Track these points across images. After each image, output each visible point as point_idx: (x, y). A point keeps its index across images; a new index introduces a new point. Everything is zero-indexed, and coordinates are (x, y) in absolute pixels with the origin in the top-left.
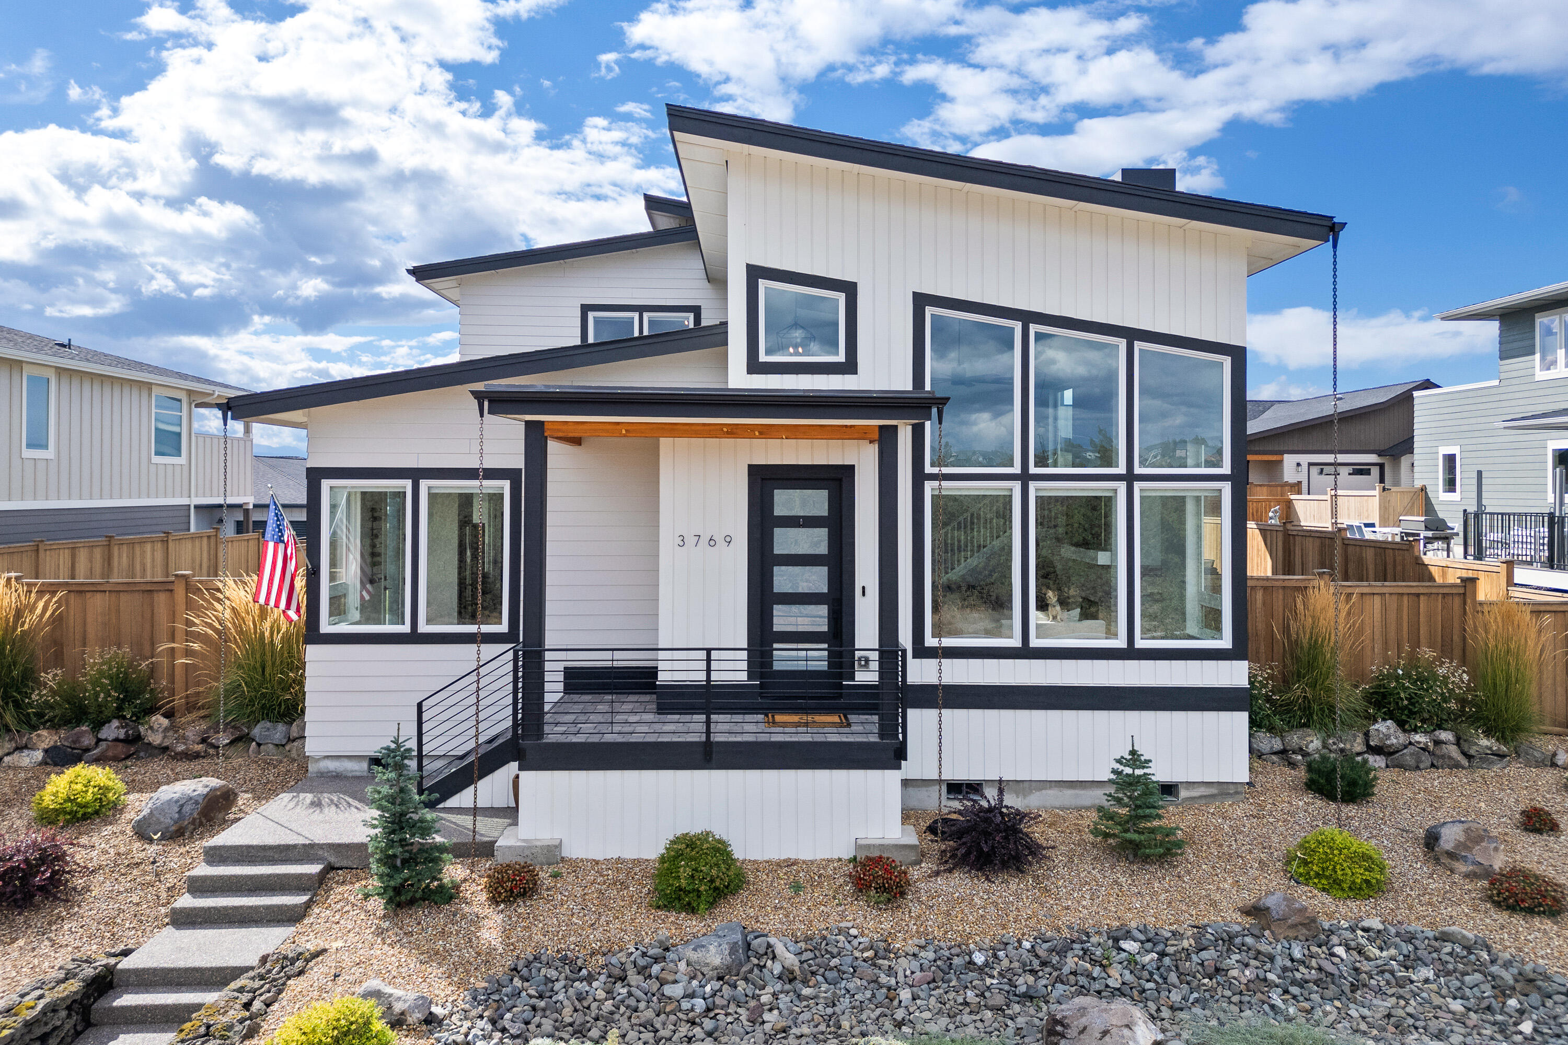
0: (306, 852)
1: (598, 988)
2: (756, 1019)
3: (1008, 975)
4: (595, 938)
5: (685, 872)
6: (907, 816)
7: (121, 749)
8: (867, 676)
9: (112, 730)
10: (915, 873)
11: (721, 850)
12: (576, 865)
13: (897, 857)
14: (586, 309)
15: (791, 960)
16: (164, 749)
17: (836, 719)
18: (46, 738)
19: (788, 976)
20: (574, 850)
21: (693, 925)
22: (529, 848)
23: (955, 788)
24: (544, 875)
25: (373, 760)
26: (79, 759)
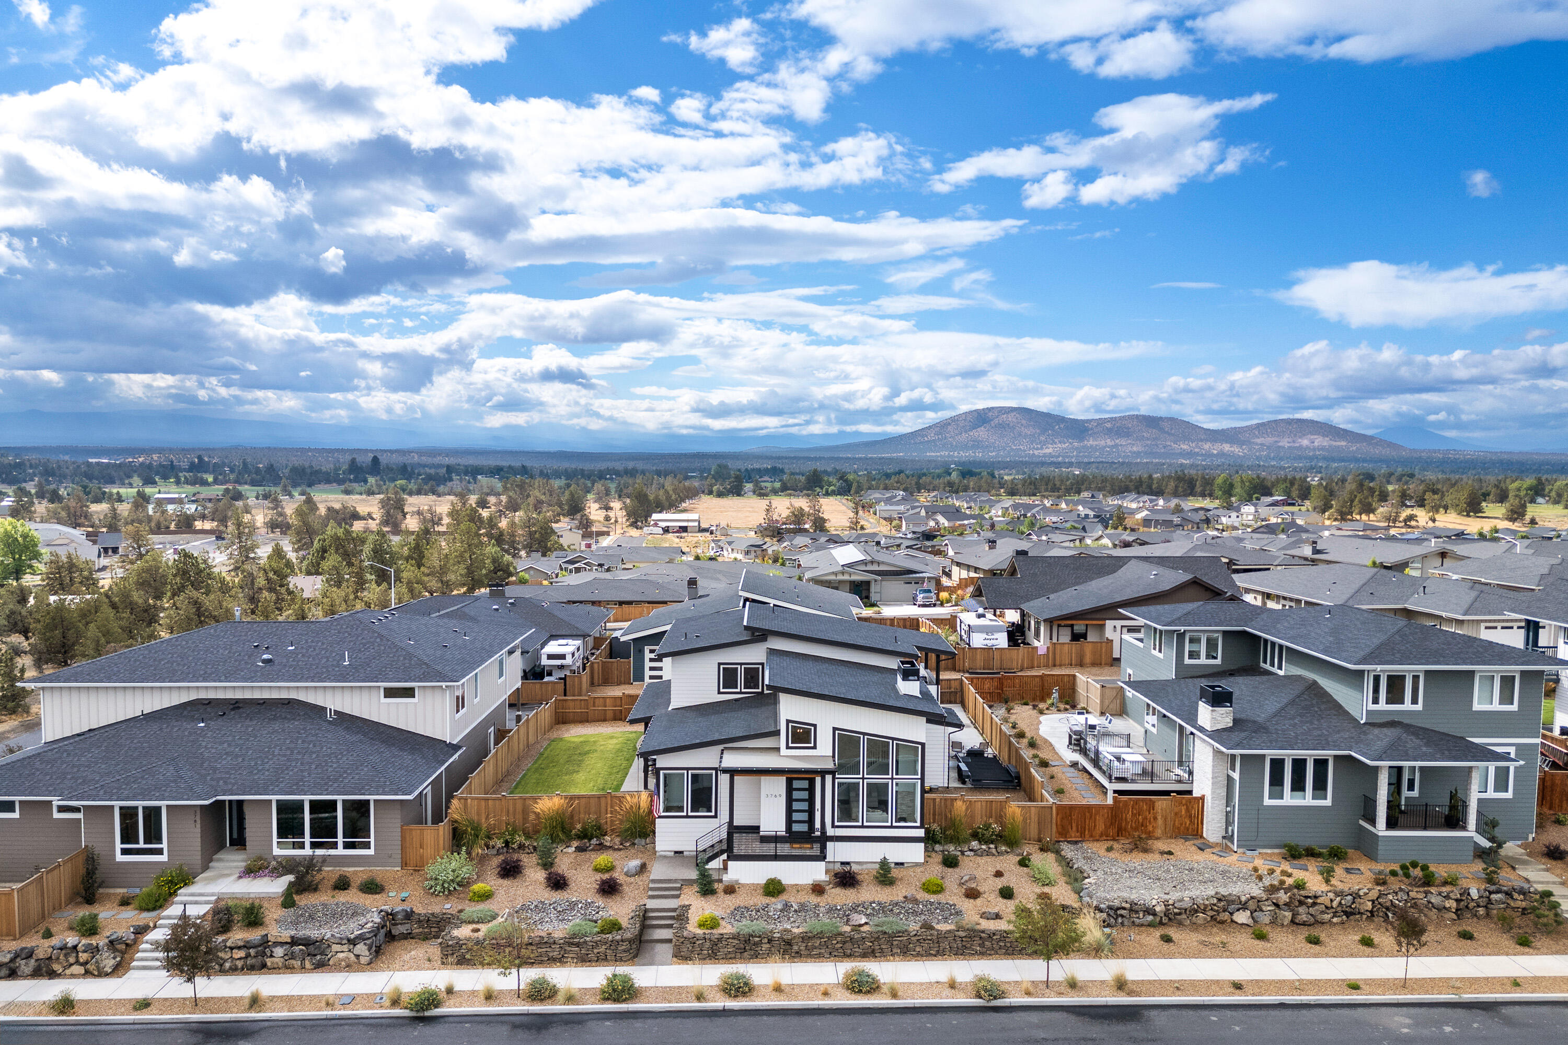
0: (676, 881)
1: (754, 913)
2: (789, 919)
3: (845, 912)
4: (751, 903)
5: (771, 888)
6: (827, 872)
7: (598, 847)
8: (818, 834)
9: (594, 841)
10: (827, 888)
11: (779, 882)
12: (743, 885)
13: (822, 884)
14: (720, 664)
15: (796, 908)
16: (610, 847)
17: (809, 846)
18: (575, 844)
19: (795, 911)
20: (742, 881)
21: (773, 900)
22: (731, 881)
23: (842, 863)
24: (737, 887)
25: (676, 852)
26: (585, 850)
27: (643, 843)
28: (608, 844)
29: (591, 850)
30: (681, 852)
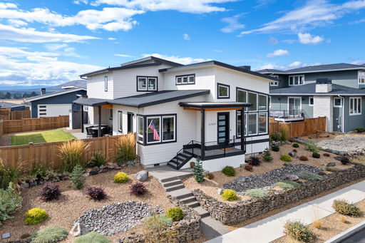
0: (176, 178)
7: (105, 170)
9: (102, 167)
14: (137, 76)
20: (210, 171)
21: (235, 177)
25: (155, 165)
26: (97, 173)
27: (132, 163)
28: (112, 167)
29: (102, 172)
30: (158, 164)
